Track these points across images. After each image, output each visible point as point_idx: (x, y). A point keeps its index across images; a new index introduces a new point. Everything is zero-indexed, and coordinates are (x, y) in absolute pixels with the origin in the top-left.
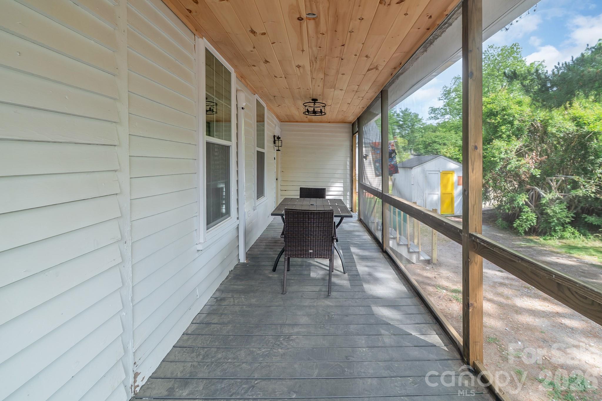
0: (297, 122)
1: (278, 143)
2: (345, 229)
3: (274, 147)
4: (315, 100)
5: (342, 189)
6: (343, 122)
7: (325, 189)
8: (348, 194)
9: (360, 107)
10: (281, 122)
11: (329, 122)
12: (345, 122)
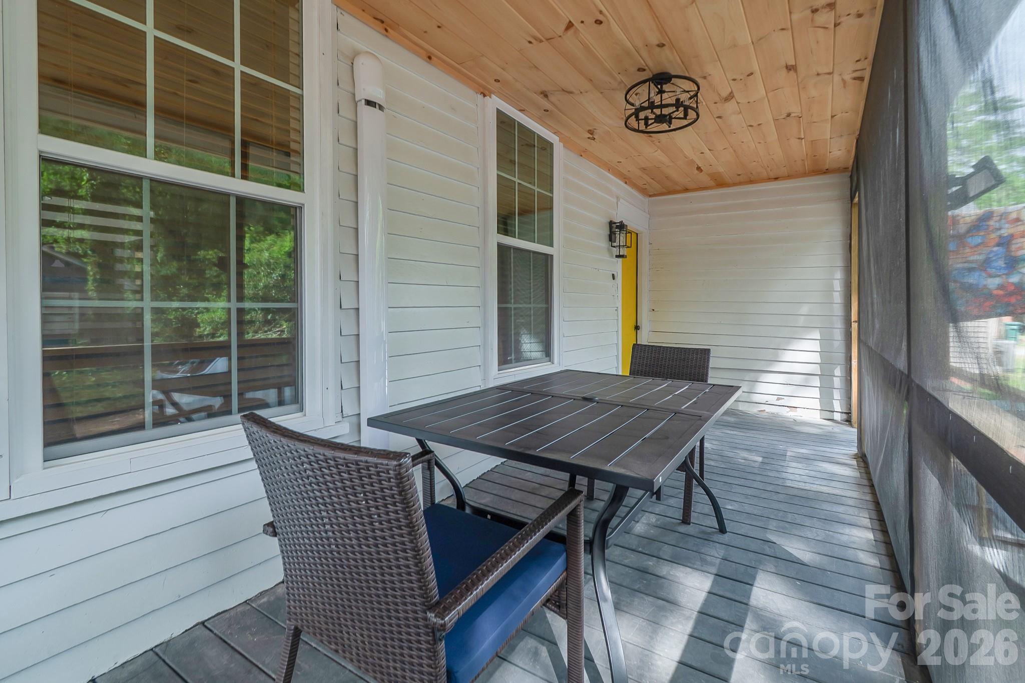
0: (686, 190)
1: (621, 238)
2: (789, 483)
3: (608, 250)
4: (661, 79)
5: (816, 358)
6: (818, 170)
7: (709, 350)
8: (838, 372)
9: (847, 77)
10: (650, 196)
11: (776, 179)
12: (827, 172)
